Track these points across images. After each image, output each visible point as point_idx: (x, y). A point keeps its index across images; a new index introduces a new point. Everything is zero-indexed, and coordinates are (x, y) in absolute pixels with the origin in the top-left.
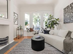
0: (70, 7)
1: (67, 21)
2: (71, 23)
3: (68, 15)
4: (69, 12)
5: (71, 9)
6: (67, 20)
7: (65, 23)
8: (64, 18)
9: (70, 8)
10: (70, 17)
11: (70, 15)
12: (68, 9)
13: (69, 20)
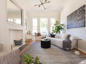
2: (71, 28)
5: (71, 18)
7: (68, 28)
10: (70, 24)
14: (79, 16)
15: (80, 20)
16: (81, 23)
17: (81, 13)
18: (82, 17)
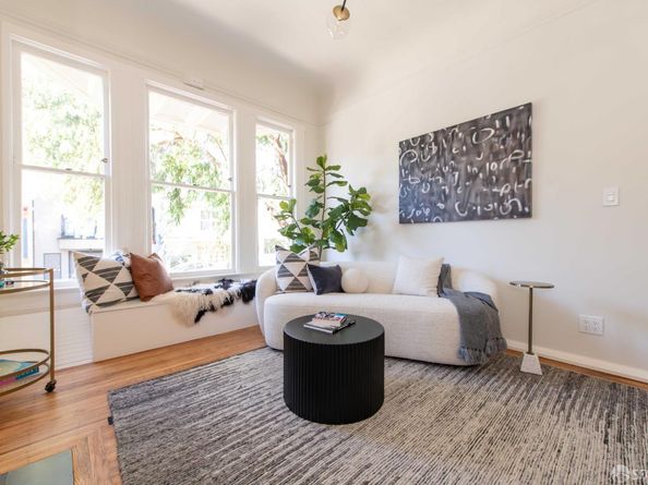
0: (434, 148)
1: (418, 213)
2: (438, 221)
3: (422, 182)
4: (427, 170)
5: (439, 158)
6: (418, 208)
7: (409, 222)
8: (402, 193)
9: (434, 152)
10: (431, 193)
11: (431, 183)
12: (423, 149)
13: (428, 210)
14: (496, 157)
15: (507, 181)
16: (513, 194)
17: (510, 141)
18: (515, 162)
